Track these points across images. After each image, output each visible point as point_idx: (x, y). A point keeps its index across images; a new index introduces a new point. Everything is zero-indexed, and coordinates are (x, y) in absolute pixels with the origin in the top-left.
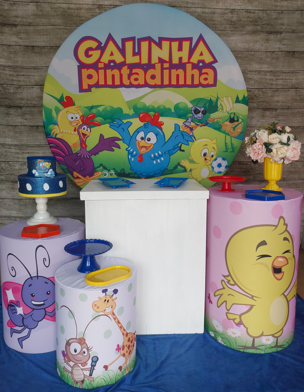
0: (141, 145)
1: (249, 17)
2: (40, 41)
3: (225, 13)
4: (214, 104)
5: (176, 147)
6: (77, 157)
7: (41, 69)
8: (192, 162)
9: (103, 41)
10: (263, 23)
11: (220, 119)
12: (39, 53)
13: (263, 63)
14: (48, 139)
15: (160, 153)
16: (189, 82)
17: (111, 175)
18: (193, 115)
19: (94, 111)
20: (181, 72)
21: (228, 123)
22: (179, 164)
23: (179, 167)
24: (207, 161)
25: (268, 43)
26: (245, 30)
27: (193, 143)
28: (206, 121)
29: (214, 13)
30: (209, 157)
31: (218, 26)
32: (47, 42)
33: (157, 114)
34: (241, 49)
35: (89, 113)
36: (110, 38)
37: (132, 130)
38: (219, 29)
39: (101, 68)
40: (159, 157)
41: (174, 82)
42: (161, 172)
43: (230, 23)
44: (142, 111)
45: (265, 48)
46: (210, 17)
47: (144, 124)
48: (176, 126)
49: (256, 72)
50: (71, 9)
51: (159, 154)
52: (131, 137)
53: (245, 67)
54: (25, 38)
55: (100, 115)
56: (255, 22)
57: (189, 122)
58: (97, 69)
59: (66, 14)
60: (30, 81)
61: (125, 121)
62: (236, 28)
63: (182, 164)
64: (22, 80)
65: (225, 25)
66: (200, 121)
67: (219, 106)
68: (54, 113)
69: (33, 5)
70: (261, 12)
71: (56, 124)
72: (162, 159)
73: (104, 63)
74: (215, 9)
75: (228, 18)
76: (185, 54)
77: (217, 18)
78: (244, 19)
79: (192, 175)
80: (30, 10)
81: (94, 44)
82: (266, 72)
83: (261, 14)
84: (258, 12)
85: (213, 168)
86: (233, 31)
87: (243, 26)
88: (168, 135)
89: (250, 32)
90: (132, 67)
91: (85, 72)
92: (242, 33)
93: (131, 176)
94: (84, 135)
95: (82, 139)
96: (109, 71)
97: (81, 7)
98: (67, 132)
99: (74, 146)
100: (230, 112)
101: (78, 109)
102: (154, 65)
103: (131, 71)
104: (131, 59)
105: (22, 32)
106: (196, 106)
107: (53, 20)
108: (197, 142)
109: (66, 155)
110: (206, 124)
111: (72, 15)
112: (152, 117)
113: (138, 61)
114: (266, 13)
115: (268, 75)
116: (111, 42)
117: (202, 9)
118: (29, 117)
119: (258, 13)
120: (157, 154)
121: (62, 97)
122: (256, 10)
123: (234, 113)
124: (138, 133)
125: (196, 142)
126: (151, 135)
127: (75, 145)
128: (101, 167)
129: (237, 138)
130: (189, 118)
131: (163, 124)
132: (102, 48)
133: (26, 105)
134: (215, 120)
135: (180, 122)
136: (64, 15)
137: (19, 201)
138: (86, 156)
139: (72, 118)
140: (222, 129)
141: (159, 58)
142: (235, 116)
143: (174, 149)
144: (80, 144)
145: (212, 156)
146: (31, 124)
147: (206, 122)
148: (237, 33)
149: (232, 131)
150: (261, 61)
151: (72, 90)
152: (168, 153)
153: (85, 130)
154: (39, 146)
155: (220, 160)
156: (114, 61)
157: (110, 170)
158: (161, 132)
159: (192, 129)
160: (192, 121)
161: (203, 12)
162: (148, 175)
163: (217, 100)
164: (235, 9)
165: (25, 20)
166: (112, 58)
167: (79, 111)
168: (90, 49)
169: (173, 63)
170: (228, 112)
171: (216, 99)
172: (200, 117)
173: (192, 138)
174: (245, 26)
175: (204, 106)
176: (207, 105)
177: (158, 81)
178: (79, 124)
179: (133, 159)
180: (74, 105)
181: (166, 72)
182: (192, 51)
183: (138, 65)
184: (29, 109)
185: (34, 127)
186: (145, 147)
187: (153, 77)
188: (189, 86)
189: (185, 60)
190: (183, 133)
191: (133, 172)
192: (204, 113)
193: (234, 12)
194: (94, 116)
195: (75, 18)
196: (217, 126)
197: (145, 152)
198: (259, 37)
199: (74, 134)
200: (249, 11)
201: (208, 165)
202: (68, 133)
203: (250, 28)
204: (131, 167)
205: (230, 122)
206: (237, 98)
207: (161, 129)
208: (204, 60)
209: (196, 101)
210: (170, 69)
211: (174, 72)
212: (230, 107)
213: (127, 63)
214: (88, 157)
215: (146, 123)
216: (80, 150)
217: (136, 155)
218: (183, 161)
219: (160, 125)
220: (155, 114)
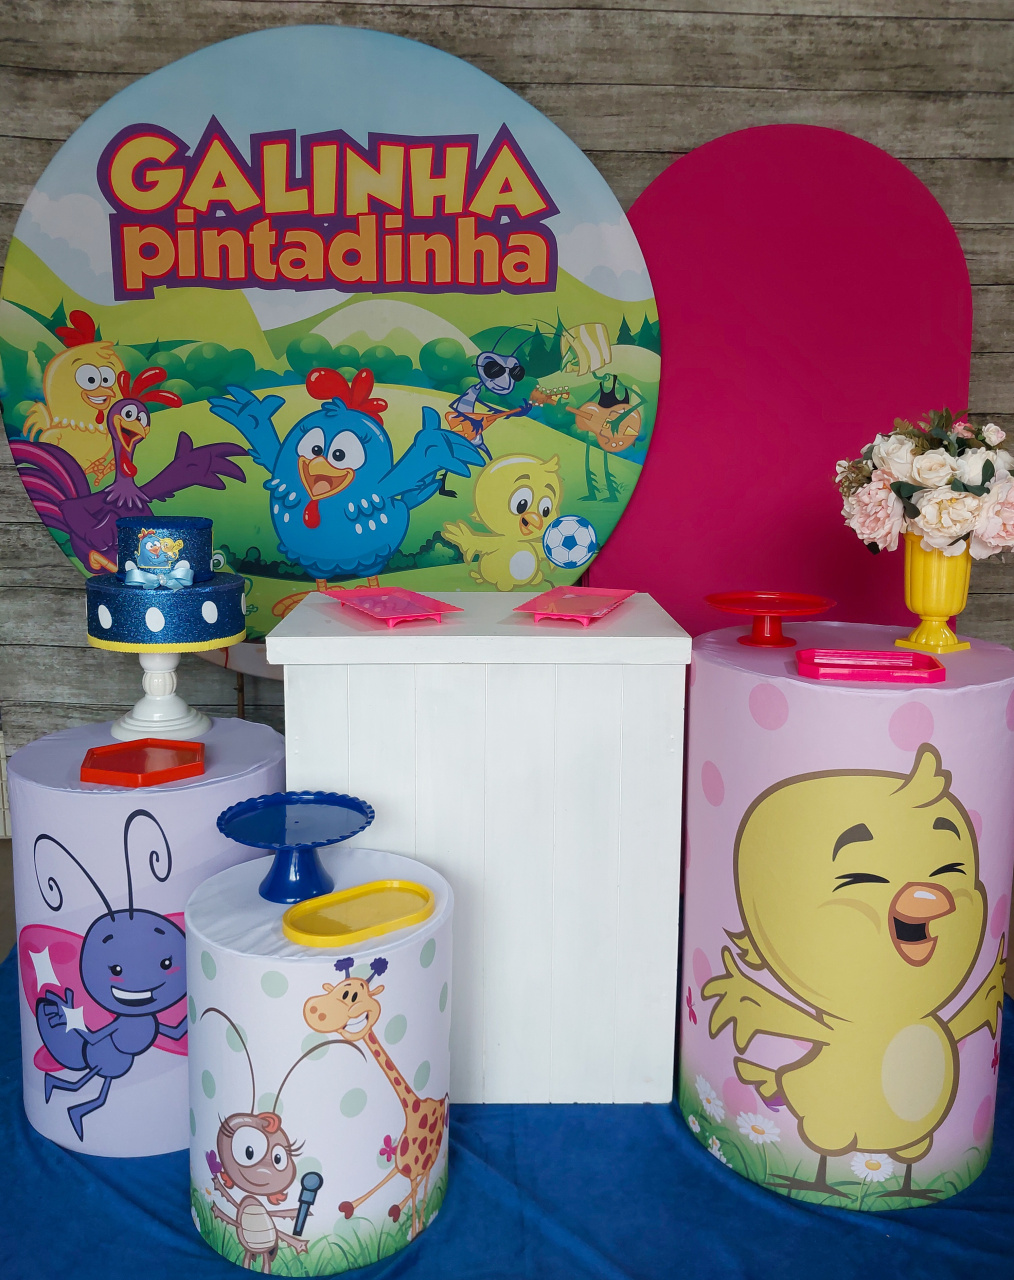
0: (313, 471)
4: (548, 348)
5: (428, 480)
6: (103, 504)
8: (480, 529)
9: (193, 141)
11: (568, 394)
14: (14, 446)
15: (376, 498)
16: (467, 275)
18: (482, 381)
19: (161, 359)
20: (440, 243)
21: (594, 408)
22: (438, 536)
23: (439, 546)
24: (530, 527)
27: (482, 471)
28: (525, 400)
30: (534, 516)
33: (364, 375)
35: (149, 364)
36: (214, 131)
37: (283, 422)
39: (186, 226)
40: (372, 513)
41: (418, 274)
42: (379, 560)
44: (315, 364)
47: (322, 405)
48: (429, 414)
51: (371, 503)
52: (282, 446)
55: (180, 371)
57: (467, 403)
58: (172, 229)
61: (260, 394)
63: (448, 536)
66: (503, 399)
67: (564, 352)
68: (33, 364)
71: (40, 398)
72: (384, 518)
73: (194, 209)
76: (452, 186)
79: (480, 573)
81: (162, 150)
85: (548, 550)
88: (401, 445)
90: (283, 222)
91: (134, 237)
93: (281, 570)
94: (128, 434)
95: (122, 446)
96: (209, 236)
98: (73, 423)
99: (96, 469)
100: (600, 374)
101: (111, 352)
102: (356, 218)
103: (280, 237)
104: (281, 200)
106: (492, 352)
108: (496, 467)
109: (67, 499)
110: (525, 410)
112: (350, 384)
113: (305, 207)
116: (216, 143)
120: (365, 504)
121: (60, 310)
123: (615, 377)
124: (305, 432)
125: (493, 468)
126: (347, 441)
127: (97, 465)
129: (624, 455)
130: (470, 391)
131: (386, 407)
132: (188, 163)
134: (553, 397)
135: (441, 401)
138: (134, 502)
139: (91, 380)
140: (577, 428)
141: (371, 198)
142: (617, 386)
144: (113, 462)
145: (546, 513)
147: (524, 405)
149: (608, 432)
151: (92, 290)
152: (402, 500)
153: (131, 417)
155: (570, 526)
156: (226, 205)
158: (378, 432)
159: (478, 426)
162: (338, 570)
163: (558, 335)
166: (219, 194)
167: (113, 359)
168: (151, 164)
169: (417, 213)
170: (594, 373)
171: (554, 331)
172: (505, 389)
173: (479, 454)
175: (518, 353)
176: (527, 349)
177: (366, 270)
178: (114, 400)
179: (287, 518)
180: (100, 339)
181: (393, 243)
182: (475, 179)
183: (306, 220)
186: (328, 479)
187: (352, 257)
188: (466, 288)
189: (454, 205)
190: (451, 436)
191: (288, 558)
192: (517, 374)
194: (162, 375)
196: (559, 416)
197: (325, 495)
199: (96, 429)
201: (533, 540)
202: (77, 426)
204: (282, 542)
205: (599, 404)
206: (625, 328)
207: (379, 422)
208: (514, 207)
209: (491, 337)
210: (405, 232)
211: (417, 242)
212: (601, 356)
213: (267, 211)
214: (137, 507)
215: (330, 401)
216: (115, 482)
217: (299, 502)
218: (450, 527)
219: (375, 410)
220: (359, 375)
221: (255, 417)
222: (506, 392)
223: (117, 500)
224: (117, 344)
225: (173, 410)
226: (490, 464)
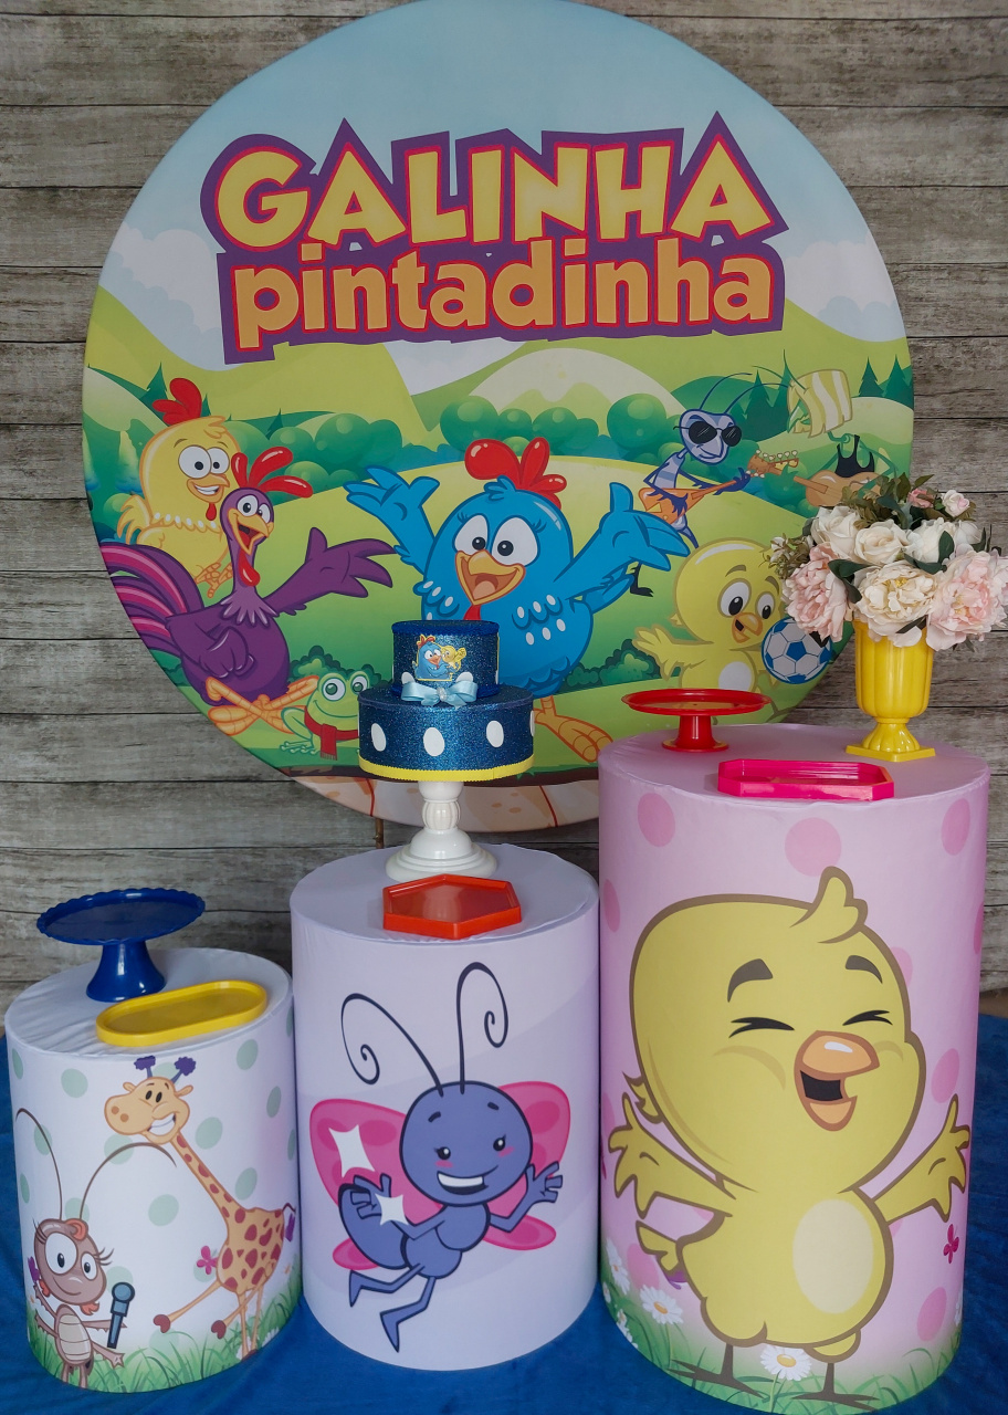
0: (474, 569)
1: (911, 50)
2: (80, 166)
3: (813, 38)
4: (772, 402)
5: (616, 576)
6: (220, 620)
7: (86, 275)
10: (969, 74)
11: (796, 460)
12: (75, 213)
13: (971, 234)
14: (105, 550)
15: (551, 600)
16: (668, 313)
17: (357, 689)
18: (686, 447)
19: (285, 437)
20: (634, 273)
21: (830, 477)
22: (628, 646)
23: (629, 657)
24: (746, 631)
25: (991, 152)
26: (897, 101)
27: (686, 562)
28: (741, 470)
29: (771, 37)
30: (751, 617)
31: (785, 88)
32: (109, 171)
33: (537, 445)
34: (879, 178)
36: (347, 140)
37: (437, 510)
38: (791, 99)
39: (312, 265)
40: (547, 619)
42: (555, 676)
43: (835, 75)
44: (477, 435)
45: (979, 175)
46: (752, 54)
47: (486, 486)
48: (619, 492)
49: (939, 270)
50: (199, 38)
51: (545, 606)
52: (436, 539)
53: (898, 251)
54: (21, 156)
55: (311, 453)
56: (935, 69)
57: (668, 476)
58: (295, 269)
59: (180, 58)
60: (42, 326)
61: (409, 476)
62: (860, 93)
63: (640, 645)
64: (14, 321)
65: (816, 85)
66: (713, 470)
67: (791, 408)
68: (127, 448)
69: (49, 25)
70: (962, 28)
71: (135, 490)
72: (561, 625)
73: (323, 242)
74: (772, 23)
75: (827, 55)
76: (650, 199)
77: (784, 56)
78: (893, 58)
80: (41, 45)
81: (281, 168)
82: (984, 268)
83: (961, 35)
84: (949, 26)
85: (769, 660)
86: (848, 106)
87: (890, 87)
88: (583, 532)
89: (919, 110)
90: (434, 255)
91: (248, 282)
92: (886, 116)
94: (248, 532)
95: (240, 547)
96: (342, 277)
97: (239, 30)
98: (178, 520)
99: (209, 576)
100: (838, 434)
101: (222, 430)
102: (527, 245)
103: (431, 274)
104: (431, 225)
105: (12, 132)
106: (700, 410)
107: (128, 84)
108: (702, 558)
109: (175, 614)
110: (741, 483)
111: (204, 62)
112: (519, 458)
113: (463, 233)
114: (983, 31)
115: (992, 283)
116: (349, 155)
117: (719, 22)
118: (43, 465)
119: (950, 30)
120: (537, 607)
121: (158, 380)
122: (942, 20)
123: (857, 438)
124: (464, 521)
125: (699, 558)
126: (517, 532)
127: (209, 572)
128: (317, 662)
130: (671, 460)
131: (564, 485)
132: (312, 182)
133: (31, 419)
134: (778, 466)
135: (634, 475)
136: (172, 63)
137: (12, 789)
138: (257, 617)
139: (199, 466)
140: (807, 504)
141: (546, 218)
142: (859, 449)
143: (607, 586)
144: (230, 568)
145: (767, 613)
146: (49, 492)
147: (740, 476)
148: (863, 116)
150: (962, 229)
152: (583, 602)
153: (251, 510)
154: (83, 577)
155: (797, 630)
156: (361, 235)
158: (554, 517)
159: (680, 504)
161: (725, 36)
163: (785, 386)
164: (853, 20)
165: (20, 86)
166: (354, 222)
167: (225, 438)
168: (267, 187)
169: (605, 235)
170: (830, 434)
171: (779, 381)
172: (715, 456)
173: (682, 540)
174: (895, 88)
175: (732, 410)
176: (744, 404)
177: (540, 311)
178: (227, 491)
180: (207, 413)
181: (575, 275)
183: (463, 250)
184: (39, 434)
185: (63, 504)
186: (492, 578)
187: (522, 295)
188: (668, 330)
189: (651, 224)
190: (648, 521)
192: (732, 437)
193: (852, 29)
194: (286, 457)
195: (217, 74)
196: (785, 489)
197: (490, 598)
198: (952, 127)
199: (207, 528)
200: (913, 24)
201: (751, 648)
202: (183, 524)
203: (916, 94)
205: (836, 472)
206: (869, 375)
207: (556, 505)
208: (729, 223)
209: (699, 390)
210: (589, 261)
211: (607, 274)
212: (840, 411)
213: (414, 241)
214: (262, 622)
215: (495, 480)
216: (233, 592)
217: (456, 610)
218: (643, 634)
219: (550, 489)
220: (531, 446)
221: (400, 503)
222: (717, 460)
223: (237, 614)
224: (230, 419)
225: (301, 500)
226: (695, 553)
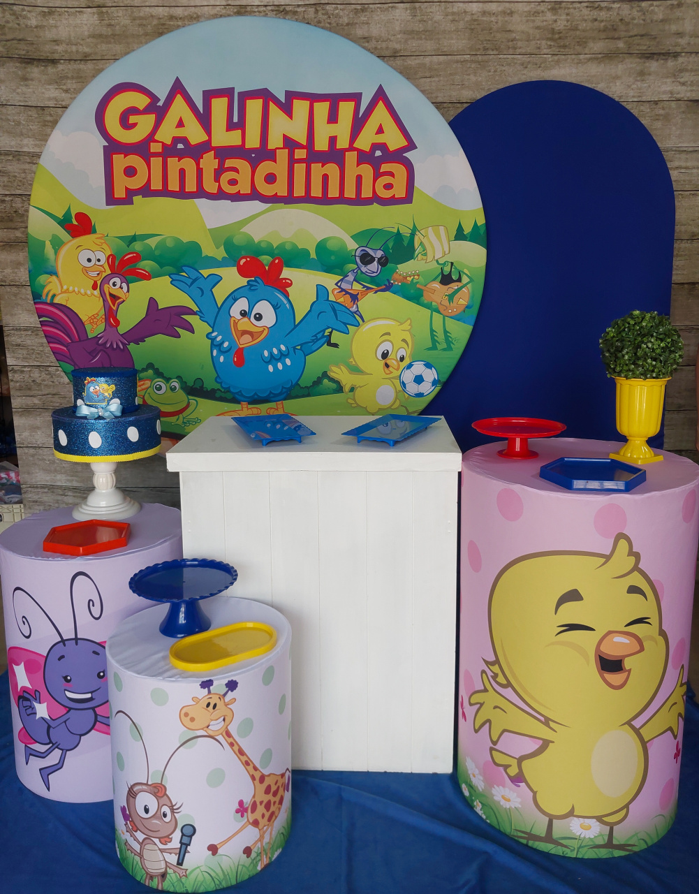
0: (241, 327)
4: (405, 243)
5: (319, 336)
6: (96, 346)
8: (356, 370)
9: (162, 95)
11: (418, 275)
14: (37, 306)
15: (283, 348)
16: (350, 192)
17: (173, 389)
18: (358, 267)
19: (137, 247)
20: (332, 169)
21: (437, 285)
22: (325, 375)
23: (325, 381)
24: (391, 369)
27: (357, 330)
28: (388, 280)
30: (393, 361)
33: (277, 261)
36: (178, 88)
37: (220, 293)
39: (156, 155)
40: (281, 358)
41: (316, 191)
42: (284, 390)
44: (243, 253)
47: (248, 282)
48: (321, 290)
51: (280, 350)
52: (219, 309)
55: (151, 256)
57: (348, 282)
58: (147, 156)
61: (205, 273)
63: (332, 375)
66: (373, 280)
67: (416, 247)
68: (49, 250)
71: (53, 273)
72: (288, 362)
73: (162, 142)
76: (343, 129)
79: (355, 400)
81: (141, 101)
85: (404, 385)
88: (301, 311)
90: (224, 153)
91: (120, 162)
93: (218, 395)
94: (114, 298)
95: (110, 306)
96: (172, 162)
98: (76, 290)
99: (92, 321)
100: (442, 261)
101: (103, 241)
102: (274, 151)
103: (221, 164)
104: (223, 137)
106: (366, 247)
108: (367, 327)
109: (73, 342)
110: (388, 288)
112: (267, 268)
113: (239, 143)
116: (179, 96)
120: (275, 351)
121: (68, 212)
123: (452, 264)
124: (236, 300)
125: (365, 328)
126: (264, 308)
127: (92, 318)
128: (150, 372)
129: (457, 318)
130: (350, 274)
131: (291, 284)
132: (158, 110)
134: (408, 278)
135: (330, 281)
138: (117, 344)
139: (89, 260)
140: (424, 300)
141: (285, 137)
142: (453, 270)
144: (104, 317)
145: (402, 359)
147: (387, 284)
149: (446, 302)
151: (91, 199)
152: (300, 349)
153: (116, 286)
155: (419, 368)
156: (184, 140)
157: (170, 379)
158: (285, 302)
159: (355, 298)
160: (355, 280)
162: (256, 397)
163: (413, 235)
166: (180, 133)
167: (105, 246)
168: (133, 111)
169: (317, 148)
170: (437, 261)
171: (410, 231)
172: (374, 272)
173: (355, 318)
175: (384, 247)
176: (391, 244)
177: (281, 188)
178: (104, 275)
179: (222, 359)
180: (95, 232)
181: (300, 169)
182: (358, 124)
183: (239, 151)
186: (251, 333)
187: (271, 178)
188: (350, 202)
189: (343, 143)
190: (336, 306)
191: (222, 387)
192: (383, 262)
194: (137, 258)
196: (412, 291)
197: (248, 345)
199: (92, 294)
201: (393, 378)
202: (79, 292)
204: (218, 376)
205: (441, 282)
206: (460, 229)
207: (286, 295)
208: (385, 144)
209: (366, 236)
211: (317, 170)
212: (443, 249)
213: (213, 145)
214: (120, 348)
215: (253, 279)
216: (105, 330)
217: (230, 349)
218: (334, 369)
219: (283, 286)
220: (274, 261)
221: (201, 287)
222: (375, 274)
223: (106, 343)
224: (107, 236)
225: (145, 282)
226: (363, 325)
